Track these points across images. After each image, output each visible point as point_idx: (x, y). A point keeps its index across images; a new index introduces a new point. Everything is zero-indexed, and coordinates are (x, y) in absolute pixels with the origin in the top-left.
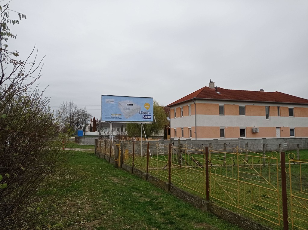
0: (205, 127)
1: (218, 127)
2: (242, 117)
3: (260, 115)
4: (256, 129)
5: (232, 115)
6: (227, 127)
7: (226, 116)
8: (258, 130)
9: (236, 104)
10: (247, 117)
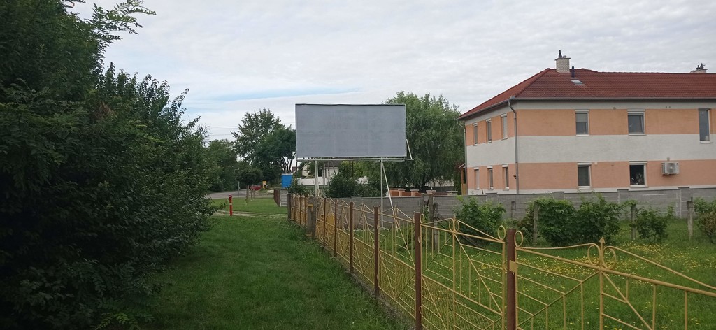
0: (540, 165)
1: (572, 164)
2: (637, 138)
3: (683, 131)
4: (672, 165)
5: (609, 133)
6: (596, 164)
7: (594, 137)
8: (677, 167)
9: (620, 107)
10: (649, 136)
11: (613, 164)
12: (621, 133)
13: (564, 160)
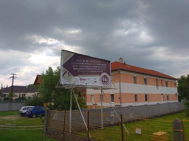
3: (154, 85)
6: (138, 94)
10: (148, 86)
11: (142, 94)
13: (132, 92)
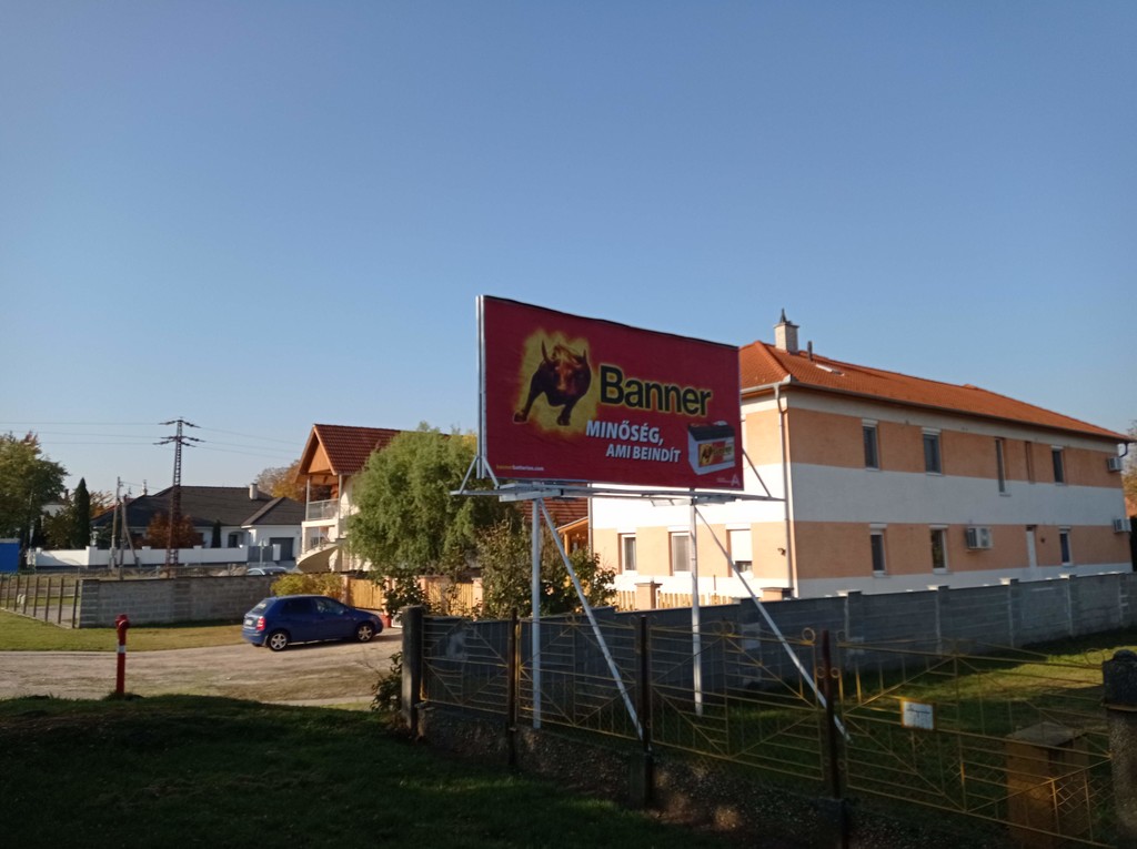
0: (822, 526)
1: (864, 526)
2: (934, 480)
3: (982, 474)
4: (984, 531)
5: (903, 470)
6: (891, 527)
7: (885, 475)
8: (990, 535)
9: (916, 420)
10: (949, 478)
11: (912, 527)
12: (917, 470)
13: (852, 519)
